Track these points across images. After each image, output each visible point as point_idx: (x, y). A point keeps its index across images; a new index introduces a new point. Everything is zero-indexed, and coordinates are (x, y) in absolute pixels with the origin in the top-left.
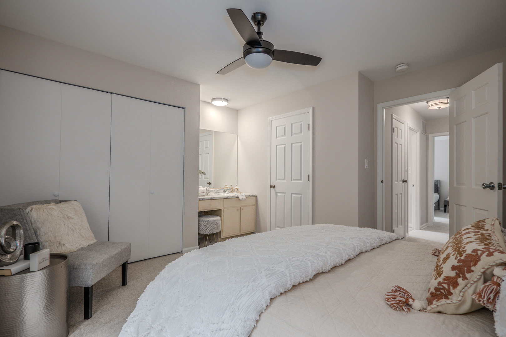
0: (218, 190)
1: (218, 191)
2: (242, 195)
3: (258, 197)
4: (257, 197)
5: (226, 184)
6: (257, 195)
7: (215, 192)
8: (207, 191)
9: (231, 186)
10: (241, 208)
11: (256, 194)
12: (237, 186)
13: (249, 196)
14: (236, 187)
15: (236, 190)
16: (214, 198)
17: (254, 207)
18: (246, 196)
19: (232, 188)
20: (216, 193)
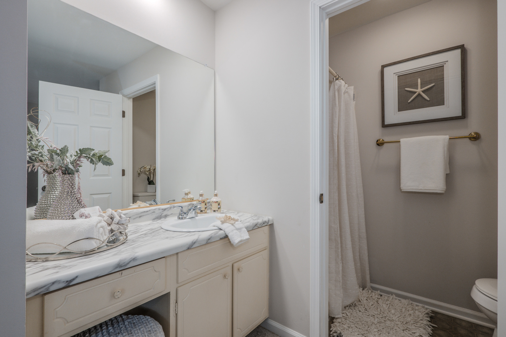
0: (165, 209)
1: (165, 213)
2: (237, 229)
3: (277, 227)
4: (271, 226)
5: (187, 191)
6: (273, 220)
7: (155, 216)
8: (114, 227)
9: (201, 195)
10: (236, 266)
11: (270, 218)
12: (216, 195)
13: (256, 225)
14: (214, 199)
15: (215, 206)
16: (134, 259)
17: (266, 254)
18: (247, 228)
19: (204, 202)
20: (159, 218)
